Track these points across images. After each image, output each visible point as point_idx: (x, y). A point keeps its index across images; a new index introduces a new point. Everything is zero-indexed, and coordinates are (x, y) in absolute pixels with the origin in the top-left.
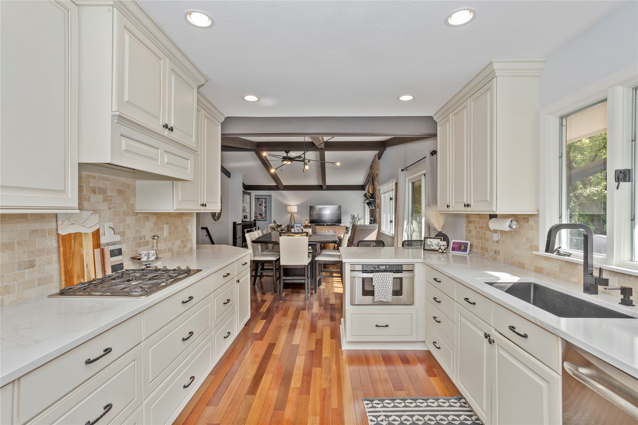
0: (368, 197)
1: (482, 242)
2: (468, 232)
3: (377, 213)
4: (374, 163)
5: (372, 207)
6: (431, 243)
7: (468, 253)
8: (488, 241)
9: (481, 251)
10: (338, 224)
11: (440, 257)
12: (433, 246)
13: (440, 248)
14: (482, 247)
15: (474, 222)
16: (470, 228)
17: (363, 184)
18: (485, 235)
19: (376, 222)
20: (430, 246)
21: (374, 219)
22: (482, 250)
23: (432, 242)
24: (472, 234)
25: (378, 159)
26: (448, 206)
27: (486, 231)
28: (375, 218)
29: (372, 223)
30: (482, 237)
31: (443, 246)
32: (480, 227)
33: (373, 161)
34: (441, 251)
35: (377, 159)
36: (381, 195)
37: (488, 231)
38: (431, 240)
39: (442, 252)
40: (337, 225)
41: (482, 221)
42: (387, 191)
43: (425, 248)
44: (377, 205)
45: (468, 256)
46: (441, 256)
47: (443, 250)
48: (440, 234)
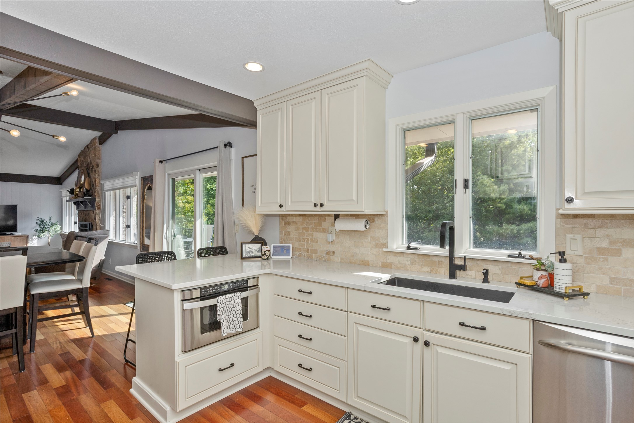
0: (77, 194)
1: (307, 244)
2: (285, 235)
3: (97, 216)
4: (90, 149)
5: (85, 208)
6: (250, 249)
7: (291, 257)
8: (317, 242)
9: (306, 253)
10: (10, 233)
11: (265, 265)
12: (252, 252)
13: (265, 254)
14: (308, 249)
15: (295, 223)
16: (288, 230)
17: (59, 177)
18: (312, 236)
19: (94, 227)
20: (249, 253)
21: (91, 223)
22: (308, 252)
23: (251, 247)
24: (292, 236)
25: (100, 144)
26: (281, 206)
27: (314, 232)
28: (93, 223)
29: (87, 229)
30: (308, 239)
31: (268, 251)
32: (303, 228)
33: (87, 146)
34: (266, 257)
35: (97, 144)
36: (104, 193)
37: (317, 232)
38: (250, 246)
39: (268, 259)
40: (8, 234)
41: (307, 222)
42: (121, 186)
43: (244, 256)
44: (97, 205)
45: (291, 260)
46: (266, 263)
47: (268, 256)
48: (258, 238)
